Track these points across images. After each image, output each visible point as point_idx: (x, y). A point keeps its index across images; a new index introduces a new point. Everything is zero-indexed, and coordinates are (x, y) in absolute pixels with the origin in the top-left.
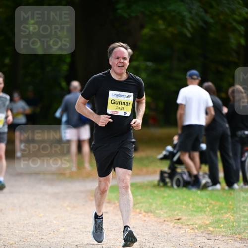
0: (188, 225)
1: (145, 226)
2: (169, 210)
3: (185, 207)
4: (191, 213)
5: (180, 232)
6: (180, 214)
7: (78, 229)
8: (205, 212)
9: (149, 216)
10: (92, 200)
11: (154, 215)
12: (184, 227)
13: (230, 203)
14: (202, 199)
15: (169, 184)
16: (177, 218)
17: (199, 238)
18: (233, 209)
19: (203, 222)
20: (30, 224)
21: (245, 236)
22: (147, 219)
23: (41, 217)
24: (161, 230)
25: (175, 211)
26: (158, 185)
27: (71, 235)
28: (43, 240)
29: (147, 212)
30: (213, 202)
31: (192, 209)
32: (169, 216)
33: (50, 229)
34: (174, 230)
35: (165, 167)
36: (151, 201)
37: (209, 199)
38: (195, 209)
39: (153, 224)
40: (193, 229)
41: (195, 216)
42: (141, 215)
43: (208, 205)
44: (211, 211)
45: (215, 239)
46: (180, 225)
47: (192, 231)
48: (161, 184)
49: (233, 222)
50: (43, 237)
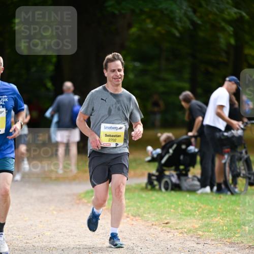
0: (177, 229)
1: (133, 230)
2: (157, 214)
3: (174, 211)
4: (179, 216)
5: (169, 237)
6: (168, 218)
7: (64, 233)
8: (194, 215)
9: (136, 220)
10: (78, 204)
11: (142, 219)
12: (172, 231)
13: (220, 207)
14: (191, 202)
15: (157, 187)
16: (166, 222)
17: (188, 243)
18: (223, 213)
19: (193, 226)
20: (15, 228)
21: (235, 240)
22: (134, 223)
23: (26, 221)
24: (149, 234)
25: (163, 215)
26: (146, 187)
27: (56, 239)
28: (28, 244)
29: (135, 216)
30: (202, 206)
31: (181, 213)
32: (157, 220)
33: (35, 233)
34: (162, 234)
35: (153, 169)
36: (139, 204)
37: (198, 203)
38: (184, 213)
39: (141, 228)
40: (182, 233)
41: (184, 220)
42: (128, 219)
43: (197, 209)
44: (200, 215)
45: (205, 243)
46: (168, 230)
47: (181, 235)
48: (149, 187)
49: (223, 227)
50: (28, 241)
